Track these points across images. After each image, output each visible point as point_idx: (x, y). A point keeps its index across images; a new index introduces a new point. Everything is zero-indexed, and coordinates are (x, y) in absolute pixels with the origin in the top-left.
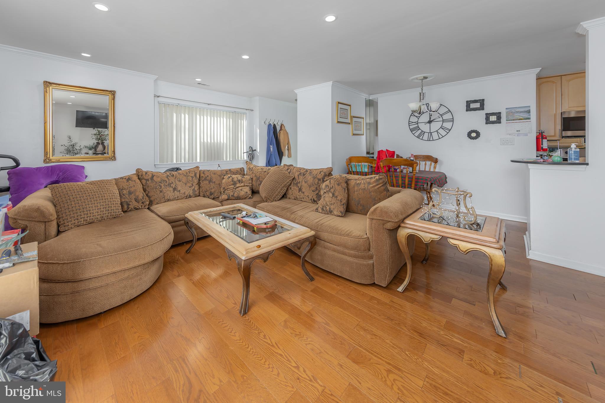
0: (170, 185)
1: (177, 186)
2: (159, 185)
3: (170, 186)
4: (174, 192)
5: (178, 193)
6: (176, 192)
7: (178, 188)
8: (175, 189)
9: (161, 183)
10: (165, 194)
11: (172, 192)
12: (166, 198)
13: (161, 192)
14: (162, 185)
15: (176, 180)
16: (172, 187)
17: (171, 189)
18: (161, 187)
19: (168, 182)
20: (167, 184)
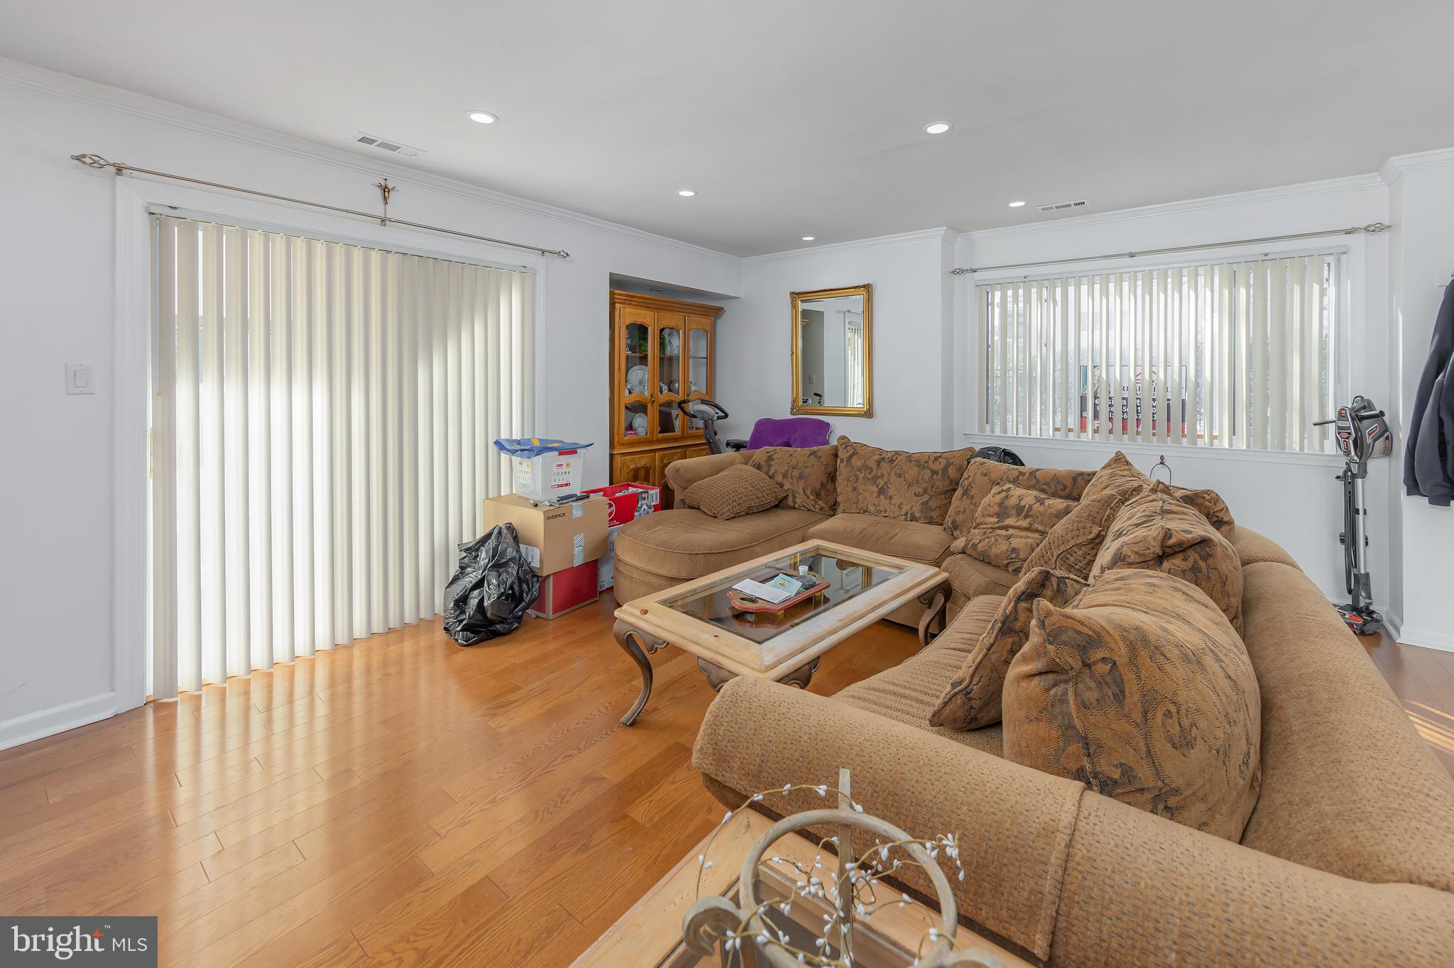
0: (875, 478)
1: (889, 486)
2: (856, 474)
3: (875, 482)
4: (878, 496)
5: (887, 501)
6: (882, 497)
7: (889, 490)
8: (882, 491)
9: (859, 470)
10: (860, 497)
11: (875, 495)
12: (860, 506)
13: (854, 489)
14: (861, 476)
15: (893, 473)
16: (877, 486)
17: (875, 489)
18: (857, 479)
19: (874, 473)
20: (870, 476)
